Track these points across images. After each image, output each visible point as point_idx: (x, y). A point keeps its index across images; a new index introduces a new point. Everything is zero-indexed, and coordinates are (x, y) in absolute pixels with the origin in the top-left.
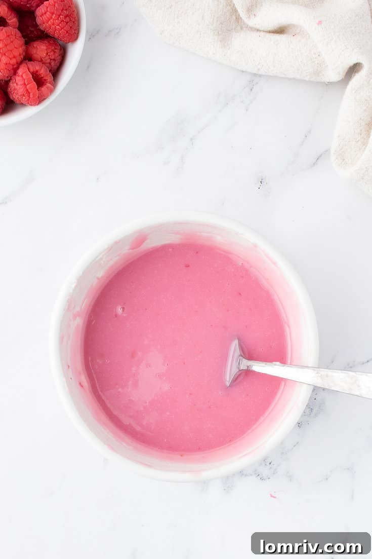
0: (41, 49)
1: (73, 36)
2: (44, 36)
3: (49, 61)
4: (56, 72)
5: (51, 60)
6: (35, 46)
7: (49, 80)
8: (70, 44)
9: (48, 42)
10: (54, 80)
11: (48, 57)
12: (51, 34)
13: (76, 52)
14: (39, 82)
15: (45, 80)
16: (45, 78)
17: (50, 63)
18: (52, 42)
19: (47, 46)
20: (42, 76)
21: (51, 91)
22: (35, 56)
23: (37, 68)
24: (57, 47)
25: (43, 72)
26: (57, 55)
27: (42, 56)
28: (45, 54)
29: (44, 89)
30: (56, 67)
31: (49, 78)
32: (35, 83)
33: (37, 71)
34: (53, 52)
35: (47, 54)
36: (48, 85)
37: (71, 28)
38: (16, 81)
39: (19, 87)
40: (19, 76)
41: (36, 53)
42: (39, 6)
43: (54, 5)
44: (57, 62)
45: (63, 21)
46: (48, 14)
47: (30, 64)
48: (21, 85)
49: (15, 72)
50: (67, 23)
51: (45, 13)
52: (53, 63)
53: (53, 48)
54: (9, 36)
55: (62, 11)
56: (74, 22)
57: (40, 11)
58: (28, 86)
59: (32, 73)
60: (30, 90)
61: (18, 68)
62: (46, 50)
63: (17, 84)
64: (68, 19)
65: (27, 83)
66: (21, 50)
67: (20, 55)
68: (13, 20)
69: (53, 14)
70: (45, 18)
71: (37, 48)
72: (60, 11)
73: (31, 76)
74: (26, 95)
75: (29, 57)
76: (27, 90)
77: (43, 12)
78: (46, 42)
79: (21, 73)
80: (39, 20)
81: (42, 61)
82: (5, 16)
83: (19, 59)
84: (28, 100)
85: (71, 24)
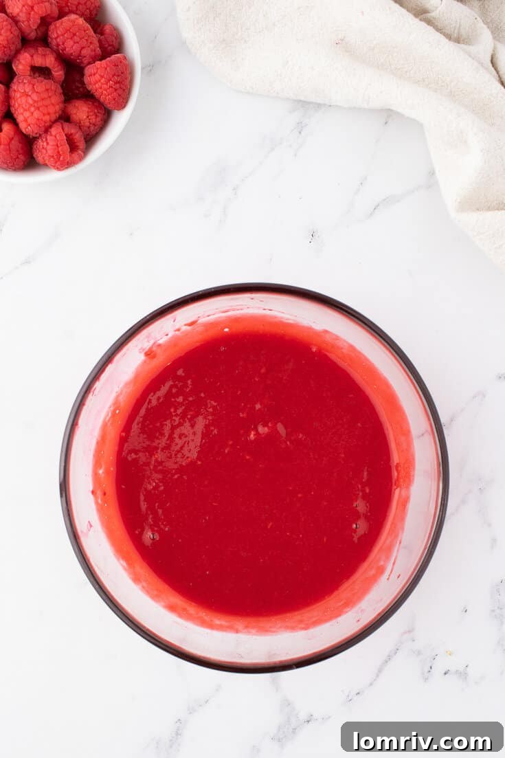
0: (81, 111)
1: (122, 103)
2: (88, 96)
3: (87, 124)
4: (91, 138)
5: (90, 124)
6: (76, 105)
7: (81, 147)
8: (116, 111)
9: (93, 103)
10: (86, 148)
11: (87, 120)
12: (97, 94)
13: (120, 121)
14: (73, 147)
15: (77, 146)
16: (78, 144)
17: (89, 127)
18: (96, 104)
19: (89, 108)
20: (76, 140)
21: (81, 159)
22: (74, 116)
23: (73, 131)
24: (100, 111)
25: (78, 137)
26: (98, 119)
27: (81, 118)
28: (85, 117)
29: (75, 156)
30: (95, 132)
31: (82, 145)
32: (68, 146)
33: (71, 134)
34: (94, 117)
35: (88, 117)
36: (80, 152)
37: (120, 95)
38: (46, 140)
39: (49, 147)
40: (51, 135)
41: (76, 114)
42: (89, 63)
43: (106, 69)
44: (96, 127)
45: (112, 87)
46: (97, 77)
47: (66, 125)
48: (53, 145)
49: (47, 130)
50: (116, 90)
51: (94, 74)
52: (92, 128)
53: (96, 111)
54: (47, 90)
55: (113, 76)
56: (124, 90)
57: (89, 70)
58: (60, 149)
59: (66, 135)
60: (61, 153)
61: (50, 127)
62: (88, 112)
63: (48, 144)
64: (118, 85)
65: (59, 145)
66: (57, 107)
67: (55, 113)
68: (59, 73)
69: (102, 77)
70: (93, 79)
71: (77, 108)
72: (111, 76)
73: (65, 138)
74: (55, 157)
75: (65, 118)
76: (58, 152)
77: (93, 72)
78: (91, 103)
79: (53, 133)
80: (86, 79)
81: (80, 123)
82: (51, 68)
83: (54, 117)
84: (56, 162)
85: (120, 91)
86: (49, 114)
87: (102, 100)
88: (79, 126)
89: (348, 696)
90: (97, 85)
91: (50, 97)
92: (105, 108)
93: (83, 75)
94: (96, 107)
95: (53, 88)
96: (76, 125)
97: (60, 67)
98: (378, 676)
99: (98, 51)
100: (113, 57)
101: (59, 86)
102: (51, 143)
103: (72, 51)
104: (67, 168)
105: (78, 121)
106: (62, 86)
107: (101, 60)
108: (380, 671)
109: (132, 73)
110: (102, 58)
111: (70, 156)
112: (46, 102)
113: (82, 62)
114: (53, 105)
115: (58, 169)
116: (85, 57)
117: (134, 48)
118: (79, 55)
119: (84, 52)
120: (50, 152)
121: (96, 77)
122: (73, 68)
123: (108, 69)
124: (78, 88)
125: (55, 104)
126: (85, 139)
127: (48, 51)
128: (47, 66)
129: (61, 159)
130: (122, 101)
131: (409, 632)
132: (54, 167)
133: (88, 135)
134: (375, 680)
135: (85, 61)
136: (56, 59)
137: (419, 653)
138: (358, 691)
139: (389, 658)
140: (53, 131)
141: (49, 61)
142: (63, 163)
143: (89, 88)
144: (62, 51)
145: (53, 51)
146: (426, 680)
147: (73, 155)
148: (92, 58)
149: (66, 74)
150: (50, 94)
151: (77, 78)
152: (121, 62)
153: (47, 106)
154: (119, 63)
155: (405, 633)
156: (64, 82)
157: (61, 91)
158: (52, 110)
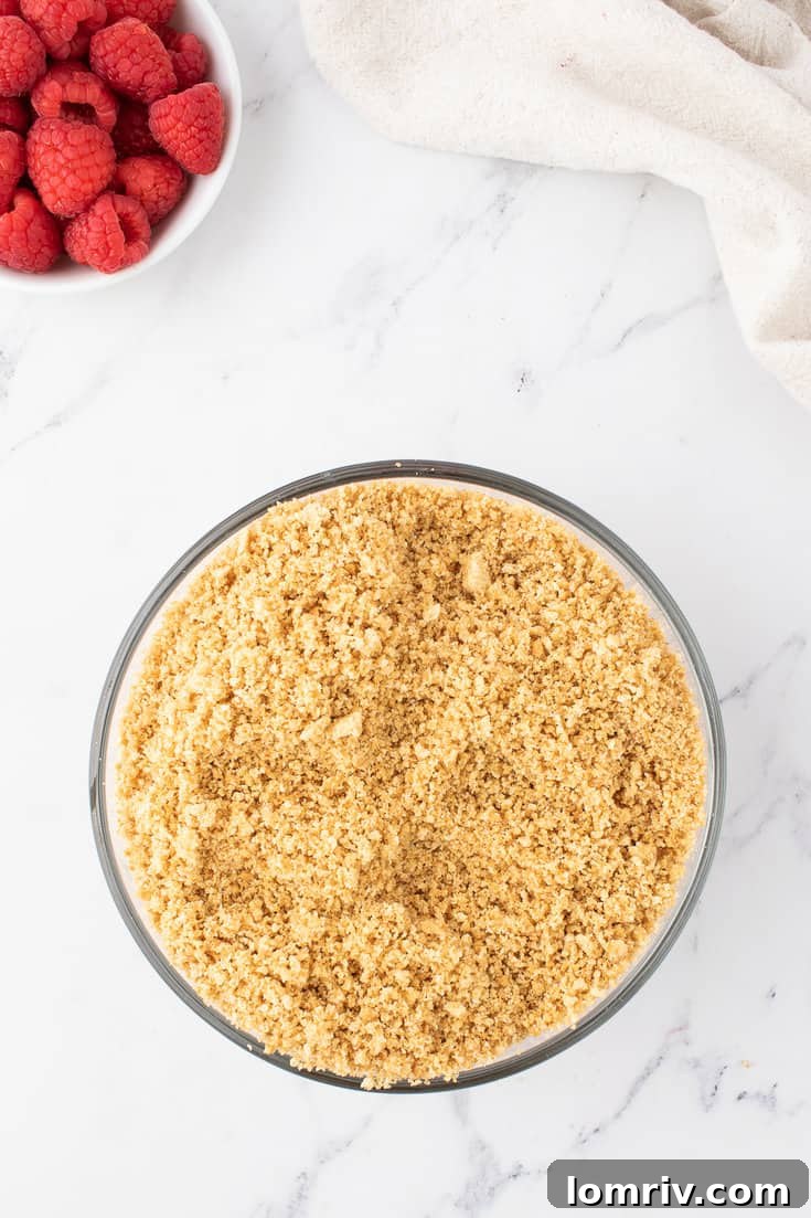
0: (145, 177)
1: (211, 161)
2: (156, 152)
3: (154, 197)
4: (160, 221)
5: (159, 196)
6: (136, 166)
7: (144, 235)
8: (201, 176)
9: (163, 165)
10: (152, 237)
11: (154, 191)
12: (170, 149)
13: (208, 191)
14: (131, 235)
15: (138, 233)
16: (139, 230)
17: (156, 203)
18: (169, 164)
19: (157, 171)
20: (135, 224)
21: (144, 254)
22: (132, 184)
23: (130, 209)
24: (175, 176)
25: (139, 218)
26: (172, 189)
27: (144, 187)
28: (150, 186)
29: (134, 247)
30: (165, 211)
31: (145, 231)
32: (121, 231)
33: (127, 215)
34: (165, 185)
35: (155, 186)
36: (143, 243)
37: (206, 150)
38: (87, 223)
39: (91, 235)
40: (94, 215)
41: (135, 180)
42: (157, 98)
43: (185, 107)
44: (169, 203)
45: (194, 137)
46: (170, 119)
47: (119, 199)
48: (98, 232)
49: (88, 207)
50: (201, 141)
51: (166, 115)
52: (162, 204)
53: (168, 176)
54: (89, 141)
55: (196, 119)
56: (214, 141)
57: (156, 109)
58: (109, 238)
59: (119, 215)
60: (111, 244)
61: (94, 202)
62: (155, 178)
63: (89, 230)
64: (204, 134)
65: (108, 232)
66: (105, 170)
67: (101, 178)
68: (107, 114)
69: (178, 120)
70: (163, 124)
71: (139, 171)
72: (193, 119)
73: (117, 220)
74: (101, 251)
75: (117, 187)
76: (107, 243)
77: (163, 112)
78: (159, 163)
79: (99, 212)
80: (153, 124)
81: (142, 194)
82: (94, 104)
83: (99, 186)
84: (103, 260)
85: (207, 144)
86: (91, 181)
87: (178, 158)
88: (141, 201)
89: (580, 1134)
90: (170, 134)
91: (93, 153)
92: (183, 172)
93: (146, 117)
94: (169, 170)
95: (97, 137)
96: (135, 199)
97: (109, 105)
98: (629, 1101)
99: (172, 77)
100: (197, 88)
101: (107, 134)
102: (94, 229)
103: (128, 78)
104: (120, 269)
105: (139, 193)
106: (112, 135)
107: (176, 92)
108: (632, 1094)
109: (227, 114)
110: (180, 88)
111: (126, 250)
112: (87, 162)
113: (145, 96)
114: (98, 165)
115: (106, 271)
116: (149, 87)
117: (230, 74)
118: (141, 85)
119: (149, 79)
120: (92, 244)
121: (168, 120)
122: (130, 104)
123: (188, 106)
124: (138, 138)
125: (101, 164)
126: (150, 221)
127: (89, 77)
128: (89, 101)
129: (111, 254)
130: (211, 159)
131: (680, 1029)
132: (99, 267)
133: (156, 215)
134: (624, 1109)
135: (151, 95)
136: (103, 91)
137: (697, 1064)
138: (596, 1127)
139: (648, 1072)
140: (99, 208)
141: (92, 94)
142: (113, 261)
143: (157, 138)
144: (114, 77)
145: (98, 77)
146: (708, 1108)
147: (131, 248)
148: (161, 89)
149: (120, 116)
150: (93, 148)
151: (137, 120)
152: (209, 96)
153: (88, 168)
154: (206, 98)
155: (673, 1031)
156: (115, 128)
157: (112, 144)
158: (95, 174)
